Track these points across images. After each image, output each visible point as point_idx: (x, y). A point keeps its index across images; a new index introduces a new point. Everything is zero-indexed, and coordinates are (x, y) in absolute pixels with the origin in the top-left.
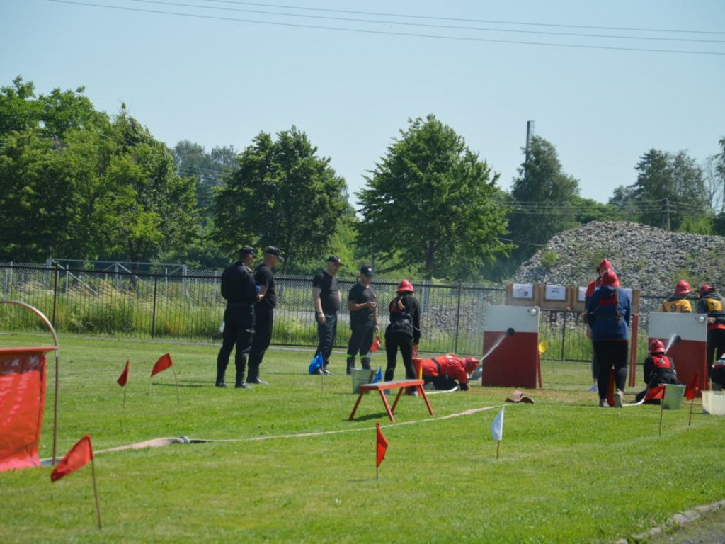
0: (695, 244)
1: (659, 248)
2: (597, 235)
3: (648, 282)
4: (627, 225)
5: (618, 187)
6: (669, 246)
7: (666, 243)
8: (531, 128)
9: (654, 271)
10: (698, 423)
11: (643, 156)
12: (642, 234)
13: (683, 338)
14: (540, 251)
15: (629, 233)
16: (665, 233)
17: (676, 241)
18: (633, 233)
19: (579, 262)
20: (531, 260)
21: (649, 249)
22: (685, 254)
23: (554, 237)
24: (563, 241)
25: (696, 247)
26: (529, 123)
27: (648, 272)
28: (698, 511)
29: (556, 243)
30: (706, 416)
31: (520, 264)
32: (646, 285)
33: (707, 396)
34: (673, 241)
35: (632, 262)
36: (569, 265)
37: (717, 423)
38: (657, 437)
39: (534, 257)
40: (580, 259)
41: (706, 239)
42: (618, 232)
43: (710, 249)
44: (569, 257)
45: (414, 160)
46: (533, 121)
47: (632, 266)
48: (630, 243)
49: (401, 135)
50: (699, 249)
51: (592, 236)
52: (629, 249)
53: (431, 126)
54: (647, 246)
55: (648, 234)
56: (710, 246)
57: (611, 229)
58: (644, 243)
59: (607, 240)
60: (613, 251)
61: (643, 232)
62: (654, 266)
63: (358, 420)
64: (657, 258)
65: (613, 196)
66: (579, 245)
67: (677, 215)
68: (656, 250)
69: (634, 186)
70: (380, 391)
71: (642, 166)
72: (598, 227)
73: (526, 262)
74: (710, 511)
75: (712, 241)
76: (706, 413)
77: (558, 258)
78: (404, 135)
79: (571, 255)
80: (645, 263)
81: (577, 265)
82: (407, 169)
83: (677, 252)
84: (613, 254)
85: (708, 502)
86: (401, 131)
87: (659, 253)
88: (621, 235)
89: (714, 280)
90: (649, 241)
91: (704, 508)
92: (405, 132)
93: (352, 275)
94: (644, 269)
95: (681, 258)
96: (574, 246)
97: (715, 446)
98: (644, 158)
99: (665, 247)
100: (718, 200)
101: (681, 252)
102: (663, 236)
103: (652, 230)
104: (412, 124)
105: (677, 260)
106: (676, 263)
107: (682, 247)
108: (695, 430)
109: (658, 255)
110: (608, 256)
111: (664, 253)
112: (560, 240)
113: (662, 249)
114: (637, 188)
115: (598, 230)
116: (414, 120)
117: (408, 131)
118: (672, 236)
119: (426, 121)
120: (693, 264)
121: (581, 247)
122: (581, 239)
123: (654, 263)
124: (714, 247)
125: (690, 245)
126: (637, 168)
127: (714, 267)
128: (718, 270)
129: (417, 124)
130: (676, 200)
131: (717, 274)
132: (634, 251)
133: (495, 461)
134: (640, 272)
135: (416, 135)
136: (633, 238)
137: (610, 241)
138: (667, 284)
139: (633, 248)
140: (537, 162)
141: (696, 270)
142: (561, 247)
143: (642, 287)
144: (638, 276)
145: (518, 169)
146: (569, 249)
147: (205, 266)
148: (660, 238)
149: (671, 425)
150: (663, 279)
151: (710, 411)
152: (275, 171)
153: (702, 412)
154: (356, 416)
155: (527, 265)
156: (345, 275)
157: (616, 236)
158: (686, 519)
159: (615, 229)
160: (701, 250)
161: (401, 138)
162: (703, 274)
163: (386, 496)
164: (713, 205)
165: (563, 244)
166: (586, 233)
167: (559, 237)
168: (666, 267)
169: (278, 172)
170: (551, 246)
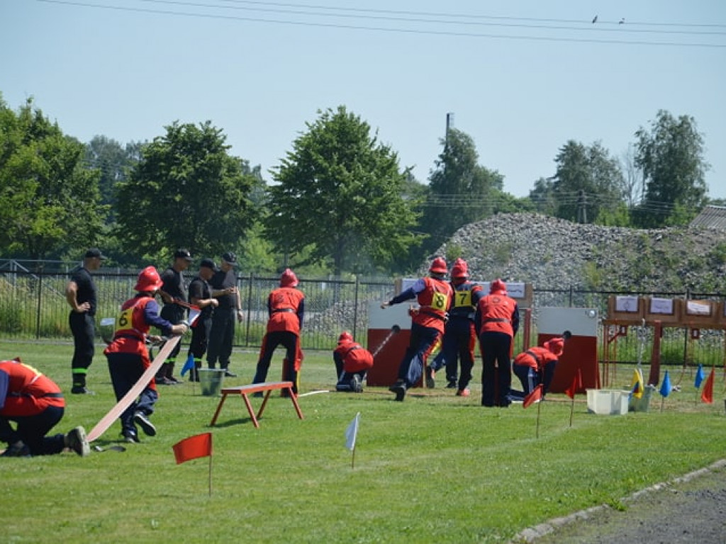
0: (601, 236)
1: (565, 240)
2: (503, 228)
3: (554, 275)
4: (533, 217)
5: (538, 179)
6: (576, 238)
7: (572, 235)
8: (450, 121)
9: (561, 263)
10: (580, 423)
11: (562, 148)
12: (548, 226)
13: (573, 334)
14: (445, 245)
15: (535, 225)
16: (572, 224)
17: (583, 233)
18: (539, 225)
19: (485, 255)
20: (436, 254)
21: (555, 241)
22: (592, 246)
23: (459, 230)
24: (469, 234)
25: (603, 239)
26: (448, 116)
27: (554, 264)
28: (551, 524)
29: (462, 236)
30: (589, 416)
31: (424, 259)
32: (552, 278)
33: (592, 394)
34: (580, 232)
35: (538, 255)
36: (475, 258)
37: (600, 423)
38: (534, 440)
39: (439, 251)
40: (486, 252)
41: (613, 231)
42: (523, 224)
43: (617, 241)
44: (475, 251)
45: (321, 152)
46: (453, 114)
47: (538, 259)
48: (537, 235)
49: (307, 127)
50: (605, 241)
51: (498, 229)
52: (535, 242)
53: (342, 117)
54: (554, 238)
55: (554, 226)
56: (617, 238)
57: (517, 221)
58: (550, 235)
59: (513, 233)
60: (520, 243)
61: (549, 224)
62: (561, 259)
63: (219, 426)
64: (563, 250)
65: (534, 188)
66: (485, 237)
67: (594, 206)
68: (562, 243)
69: (554, 178)
70: (243, 396)
71: (561, 158)
72: (504, 219)
73: (431, 256)
74: (565, 524)
75: (619, 232)
76: (591, 412)
77: (463, 251)
78: (311, 127)
79: (477, 248)
80: (552, 256)
81: (482, 258)
82: (314, 162)
83: (584, 244)
84: (519, 247)
85: (564, 514)
86: (307, 124)
87: (566, 245)
88: (527, 228)
89: (621, 273)
90: (555, 233)
91: (559, 521)
92: (311, 125)
93: (268, 270)
94: (551, 261)
95: (588, 250)
96: (479, 238)
97: (593, 448)
98: (564, 150)
99: (571, 239)
100: (637, 192)
101: (588, 244)
102: (570, 227)
103: (559, 222)
104: (321, 115)
105: (584, 252)
106: (582, 255)
107: (589, 239)
108: (575, 431)
109: (564, 248)
110: (514, 249)
111: (571, 245)
112: (465, 233)
113: (569, 241)
114: (557, 179)
115: (504, 223)
116: (324, 112)
117: (315, 122)
118: (579, 228)
119: (336, 112)
120: (600, 256)
121: (486, 240)
122: (487, 231)
123: (561, 256)
124: (621, 238)
125: (597, 237)
126: (557, 161)
127: (621, 259)
128: (625, 262)
129: (327, 115)
130: (593, 192)
131: (624, 266)
132: (540, 243)
133: (349, 470)
134: (547, 264)
135: (324, 127)
136: (539, 230)
137: (516, 234)
138: (573, 276)
139: (539, 240)
140: (455, 154)
141: (603, 263)
142: (466, 240)
143: (549, 280)
144: (544, 269)
145: (435, 162)
146: (475, 242)
147: (117, 263)
148: (566, 230)
149: (550, 426)
150: (569, 272)
151: (596, 411)
152: (180, 164)
153: (586, 411)
154: (217, 422)
155: (431, 259)
156: (261, 270)
157: (522, 228)
158: (537, 535)
159: (522, 221)
160: (608, 242)
161: (307, 131)
162: (609, 267)
163: (211, 516)
164: (633, 196)
165: (468, 237)
166: (491, 226)
167: (465, 230)
168: (573, 259)
169: (183, 165)
170: (456, 239)
